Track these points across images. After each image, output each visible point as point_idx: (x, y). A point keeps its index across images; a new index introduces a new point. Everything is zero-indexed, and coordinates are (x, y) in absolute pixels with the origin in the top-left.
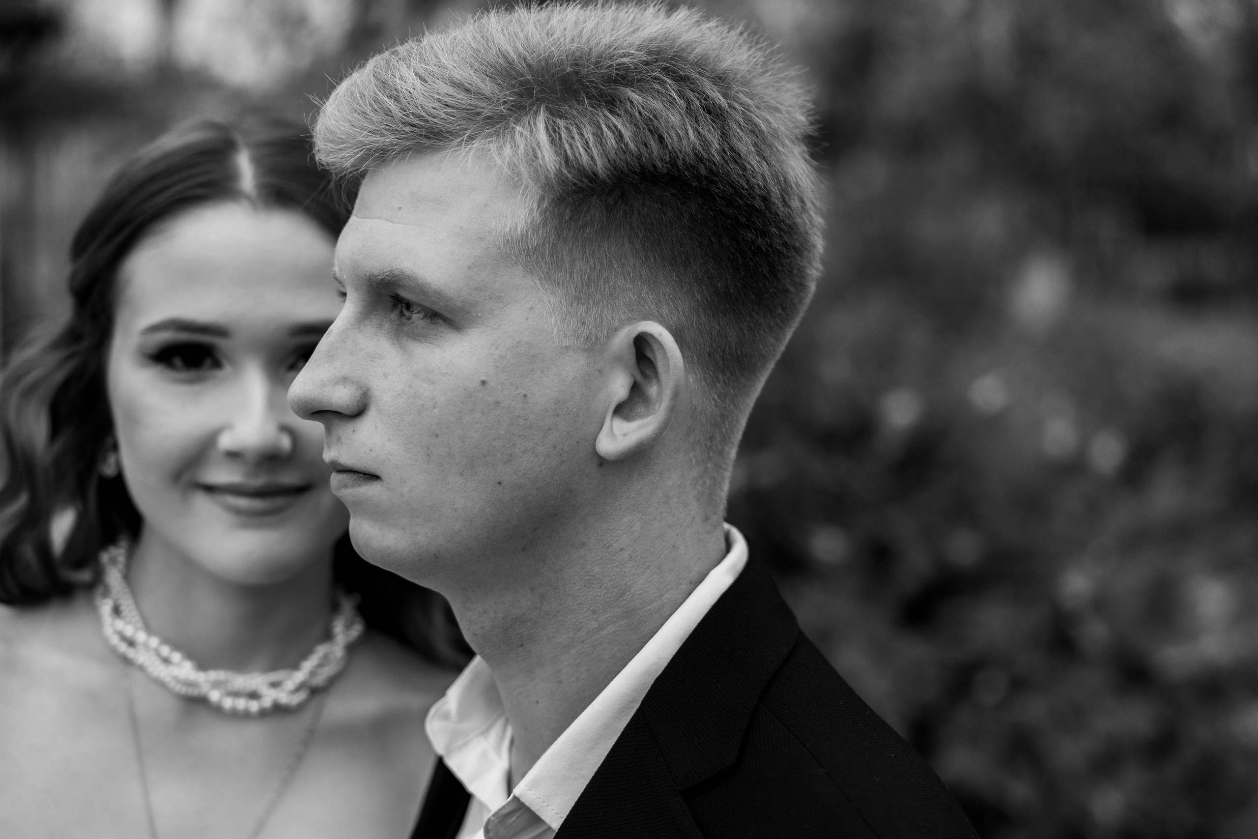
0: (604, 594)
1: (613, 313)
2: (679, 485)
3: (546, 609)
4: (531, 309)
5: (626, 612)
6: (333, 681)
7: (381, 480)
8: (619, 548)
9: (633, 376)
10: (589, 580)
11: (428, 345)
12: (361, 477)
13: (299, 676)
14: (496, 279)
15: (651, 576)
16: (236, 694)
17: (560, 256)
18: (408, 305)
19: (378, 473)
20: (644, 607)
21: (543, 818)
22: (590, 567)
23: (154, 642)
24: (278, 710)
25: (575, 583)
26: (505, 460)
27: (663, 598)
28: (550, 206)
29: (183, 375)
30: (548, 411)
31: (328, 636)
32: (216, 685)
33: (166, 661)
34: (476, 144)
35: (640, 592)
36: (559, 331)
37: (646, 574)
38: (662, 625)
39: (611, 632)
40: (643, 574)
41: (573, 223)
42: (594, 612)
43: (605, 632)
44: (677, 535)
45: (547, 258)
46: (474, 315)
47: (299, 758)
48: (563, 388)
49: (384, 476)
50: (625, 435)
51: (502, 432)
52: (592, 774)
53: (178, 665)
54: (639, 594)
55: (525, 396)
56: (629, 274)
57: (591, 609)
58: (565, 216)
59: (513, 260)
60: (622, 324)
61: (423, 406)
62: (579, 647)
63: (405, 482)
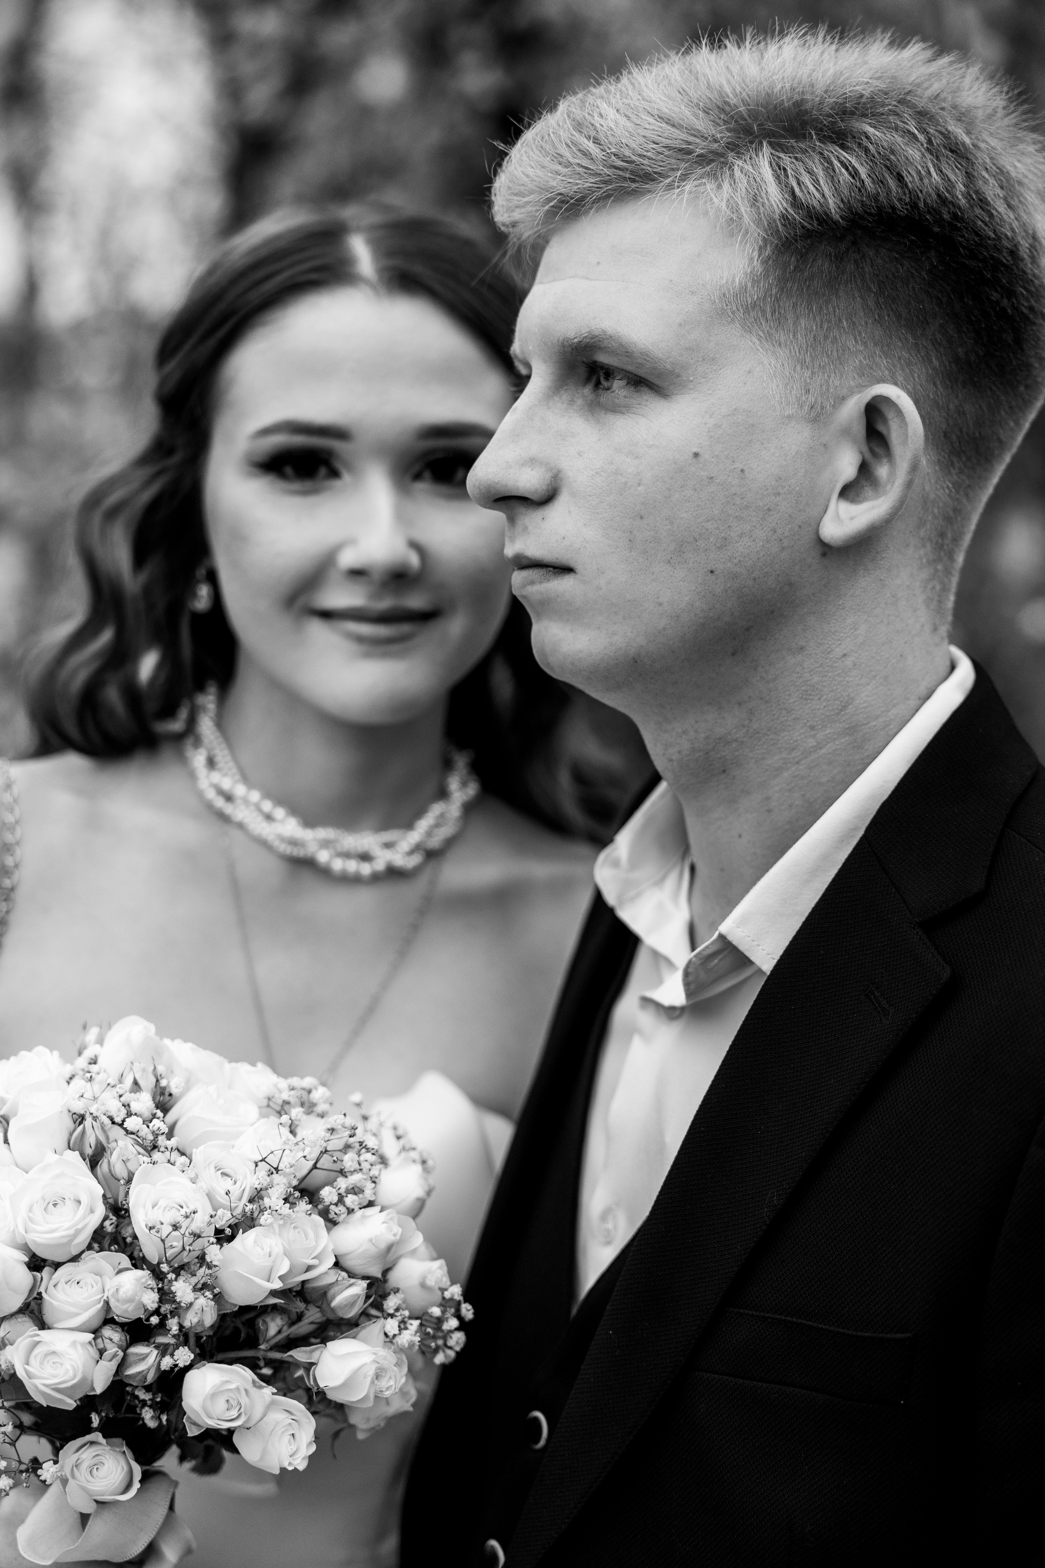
0: (824, 707)
1: (841, 379)
2: (908, 586)
3: (755, 727)
4: (750, 372)
5: (847, 729)
6: (450, 843)
7: (575, 572)
8: (841, 654)
9: (861, 453)
10: (807, 691)
11: (631, 415)
12: (550, 571)
13: (414, 837)
14: (711, 338)
15: (877, 687)
16: (346, 855)
17: (783, 312)
18: (609, 373)
19: (572, 564)
20: (868, 723)
21: (752, 958)
22: (809, 675)
23: (255, 796)
24: (393, 873)
25: (790, 695)
26: (718, 545)
27: (890, 713)
28: (773, 253)
29: (297, 486)
30: (767, 489)
31: (443, 794)
32: (326, 844)
33: (269, 818)
34: (689, 186)
35: (865, 705)
36: (781, 398)
37: (871, 684)
38: (887, 744)
39: (830, 751)
40: (868, 684)
41: (798, 274)
42: (812, 728)
43: (823, 751)
44: (906, 643)
45: (769, 315)
46: (685, 379)
47: (415, 928)
48: (785, 463)
49: (578, 567)
50: (852, 518)
51: (716, 512)
52: (809, 910)
53: (282, 821)
54: (863, 708)
55: (742, 471)
56: (860, 333)
57: (809, 724)
58: (790, 265)
59: (729, 317)
60: (851, 393)
61: (626, 483)
62: (793, 769)
63: (603, 573)
